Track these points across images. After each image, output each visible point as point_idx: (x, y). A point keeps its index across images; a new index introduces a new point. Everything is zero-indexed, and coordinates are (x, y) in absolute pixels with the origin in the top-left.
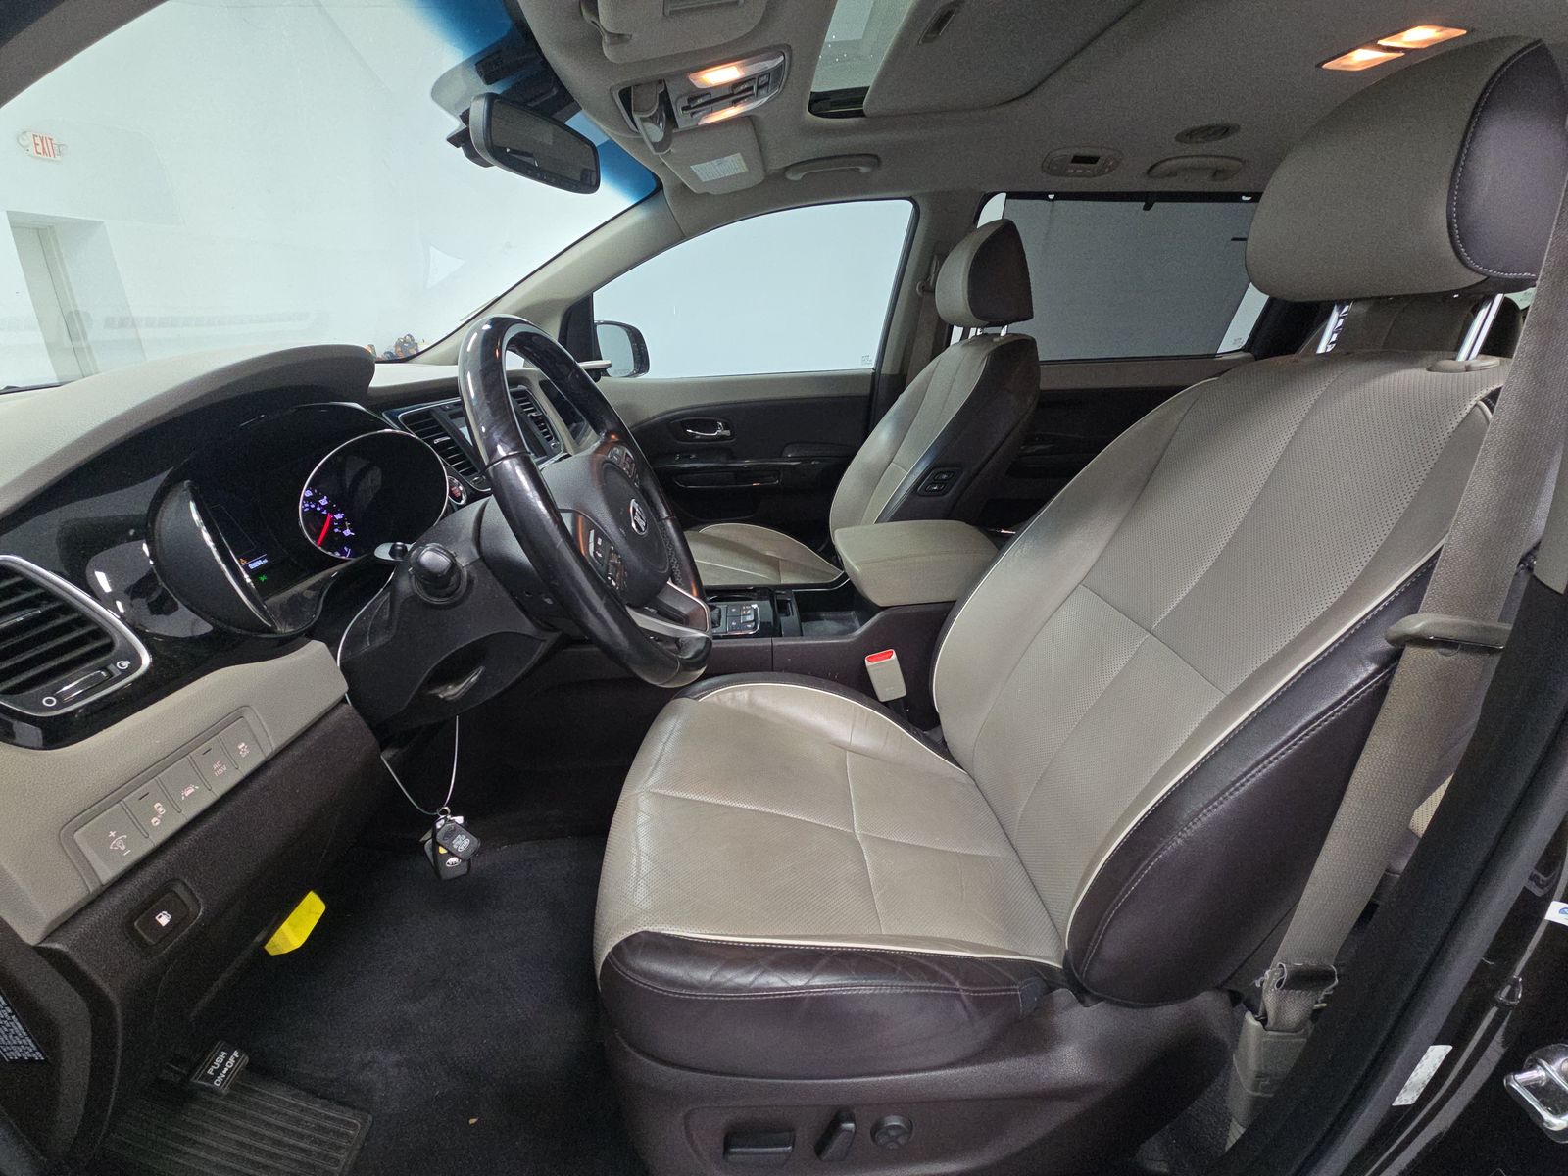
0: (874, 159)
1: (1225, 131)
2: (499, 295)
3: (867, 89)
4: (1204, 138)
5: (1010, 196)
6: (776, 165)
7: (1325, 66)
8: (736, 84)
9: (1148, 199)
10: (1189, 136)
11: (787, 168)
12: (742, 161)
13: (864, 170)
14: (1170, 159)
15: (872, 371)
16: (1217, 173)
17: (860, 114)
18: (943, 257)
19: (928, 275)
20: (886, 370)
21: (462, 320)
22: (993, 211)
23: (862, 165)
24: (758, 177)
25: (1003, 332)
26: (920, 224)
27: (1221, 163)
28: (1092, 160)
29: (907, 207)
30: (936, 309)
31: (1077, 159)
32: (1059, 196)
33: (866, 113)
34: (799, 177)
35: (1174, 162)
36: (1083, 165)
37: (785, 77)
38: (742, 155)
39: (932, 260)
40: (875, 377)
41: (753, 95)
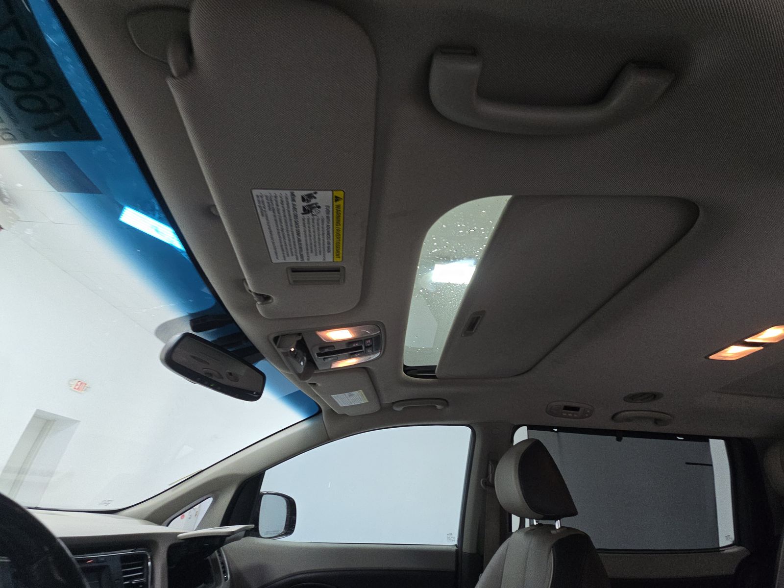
0: (446, 403)
1: (654, 396)
2: (203, 469)
3: (436, 366)
4: (641, 400)
5: (530, 428)
6: (386, 401)
7: (711, 357)
8: (349, 342)
9: (619, 435)
10: (632, 398)
11: (393, 403)
12: (364, 395)
13: (439, 407)
14: (624, 411)
15: (455, 548)
16: (656, 421)
17: (434, 377)
18: (495, 463)
19: (487, 475)
20: (466, 549)
21: (170, 485)
22: (521, 435)
23: (439, 404)
24: (375, 408)
25: (558, 525)
26: (477, 441)
27: (657, 415)
28: (576, 409)
29: (467, 431)
30: (497, 500)
31: (567, 408)
32: (561, 429)
33: (437, 377)
34: (400, 409)
35: (627, 413)
36: (571, 411)
37: (383, 345)
38: (363, 391)
39: (488, 465)
40: (458, 553)
41: (363, 351)
